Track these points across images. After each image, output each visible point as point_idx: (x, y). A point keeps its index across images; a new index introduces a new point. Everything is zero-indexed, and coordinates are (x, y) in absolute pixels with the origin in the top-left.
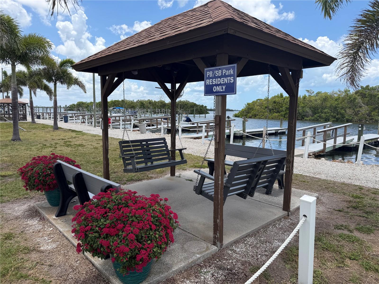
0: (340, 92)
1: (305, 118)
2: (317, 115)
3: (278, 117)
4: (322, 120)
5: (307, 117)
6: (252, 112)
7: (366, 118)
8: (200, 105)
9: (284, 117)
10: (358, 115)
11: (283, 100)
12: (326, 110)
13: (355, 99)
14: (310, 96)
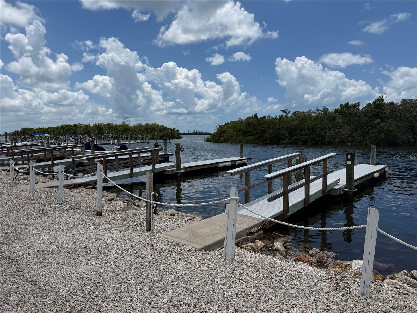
0: (318, 111)
1: (282, 141)
2: (294, 137)
3: (252, 141)
4: (300, 143)
5: (284, 140)
6: (225, 135)
7: (348, 140)
8: (170, 129)
9: (259, 140)
10: (340, 136)
11: (257, 122)
12: (304, 132)
13: (334, 118)
14: (286, 116)
